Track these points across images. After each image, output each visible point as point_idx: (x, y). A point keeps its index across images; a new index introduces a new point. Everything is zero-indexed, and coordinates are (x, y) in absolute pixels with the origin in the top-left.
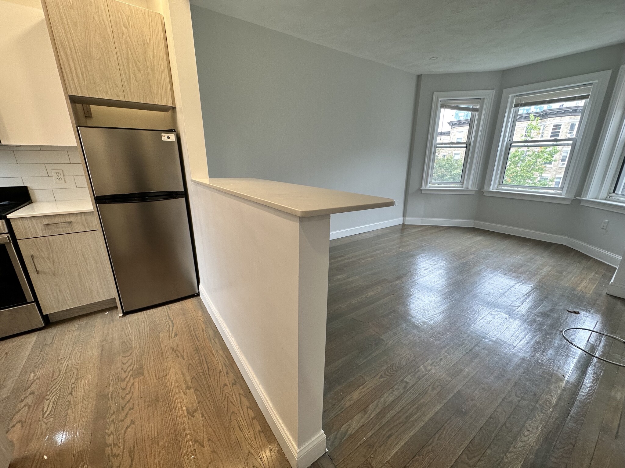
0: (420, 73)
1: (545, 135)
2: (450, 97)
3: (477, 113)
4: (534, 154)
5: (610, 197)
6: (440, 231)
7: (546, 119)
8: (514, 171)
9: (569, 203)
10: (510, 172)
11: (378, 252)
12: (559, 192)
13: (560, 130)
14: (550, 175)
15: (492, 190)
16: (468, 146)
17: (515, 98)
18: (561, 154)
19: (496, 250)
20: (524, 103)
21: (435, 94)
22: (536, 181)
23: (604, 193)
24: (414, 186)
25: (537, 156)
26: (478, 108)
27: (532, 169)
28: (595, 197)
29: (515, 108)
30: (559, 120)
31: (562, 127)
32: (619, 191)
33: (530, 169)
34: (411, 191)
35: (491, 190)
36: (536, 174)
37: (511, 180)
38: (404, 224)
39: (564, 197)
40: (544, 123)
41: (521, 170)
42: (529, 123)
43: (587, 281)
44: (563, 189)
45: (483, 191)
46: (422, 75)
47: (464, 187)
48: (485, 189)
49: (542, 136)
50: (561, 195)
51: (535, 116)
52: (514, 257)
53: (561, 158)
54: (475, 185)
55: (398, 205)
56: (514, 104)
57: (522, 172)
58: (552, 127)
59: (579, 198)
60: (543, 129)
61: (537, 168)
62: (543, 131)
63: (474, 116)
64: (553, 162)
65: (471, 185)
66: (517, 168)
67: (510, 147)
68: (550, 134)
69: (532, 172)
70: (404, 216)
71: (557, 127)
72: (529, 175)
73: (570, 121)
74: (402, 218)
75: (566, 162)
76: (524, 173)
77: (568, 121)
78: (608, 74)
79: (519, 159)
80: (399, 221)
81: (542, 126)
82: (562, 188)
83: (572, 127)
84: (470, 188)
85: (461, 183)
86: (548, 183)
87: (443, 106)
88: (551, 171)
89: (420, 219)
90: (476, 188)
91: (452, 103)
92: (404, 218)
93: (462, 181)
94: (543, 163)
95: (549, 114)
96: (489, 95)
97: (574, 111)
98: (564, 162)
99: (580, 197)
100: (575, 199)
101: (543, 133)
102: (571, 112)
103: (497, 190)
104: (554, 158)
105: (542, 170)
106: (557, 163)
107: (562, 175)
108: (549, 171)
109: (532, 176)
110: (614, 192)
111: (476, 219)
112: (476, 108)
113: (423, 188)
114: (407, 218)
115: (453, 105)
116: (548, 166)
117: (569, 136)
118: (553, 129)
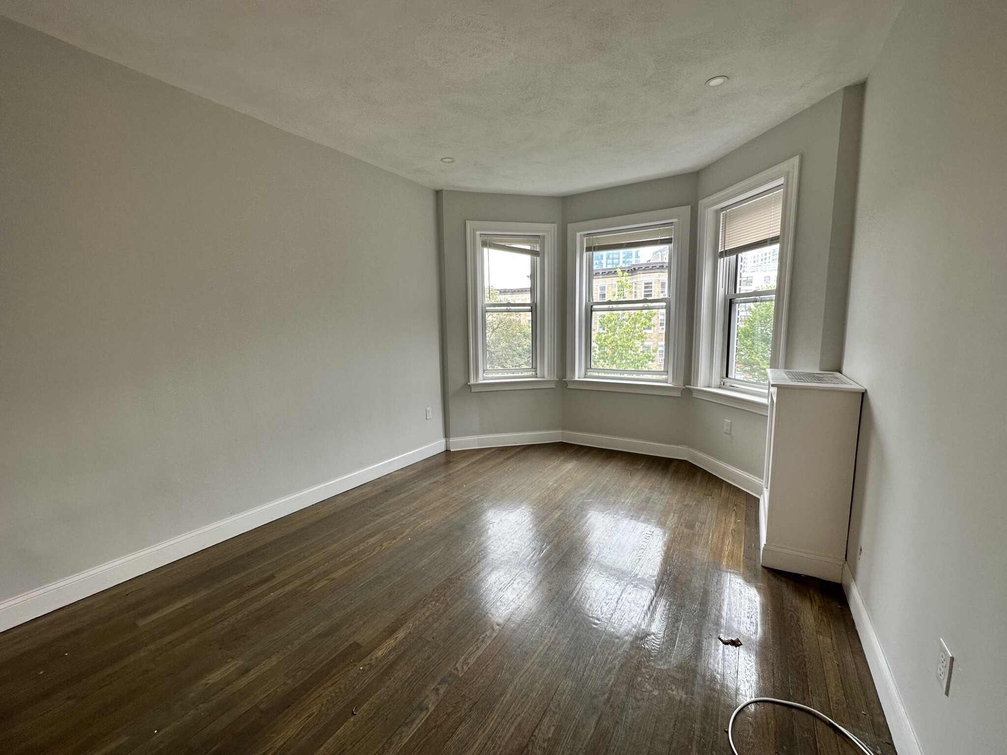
0: (439, 188)
1: (638, 294)
2: (491, 230)
3: (538, 258)
4: (631, 318)
5: (724, 383)
6: (508, 459)
7: (636, 276)
8: (613, 340)
9: (678, 394)
10: (608, 342)
11: (372, 541)
12: (664, 377)
13: (652, 288)
14: (652, 343)
15: (579, 378)
16: (533, 309)
17: (585, 238)
18: (658, 318)
19: (594, 490)
20: (598, 246)
21: (468, 223)
22: (639, 352)
23: (716, 379)
24: (456, 380)
25: (634, 320)
26: (538, 250)
27: (633, 337)
28: (707, 384)
29: (588, 253)
30: (649, 277)
31: (653, 285)
32: (732, 375)
33: (630, 337)
34: (452, 388)
35: (576, 379)
36: (638, 343)
37: (612, 351)
38: (447, 451)
39: (671, 385)
40: (634, 281)
41: (621, 339)
42: (618, 279)
43: (730, 539)
44: (668, 372)
45: (565, 381)
46: (442, 190)
47: (538, 375)
48: (568, 378)
49: (636, 295)
50: (667, 382)
51: (623, 271)
52: (623, 500)
53: (660, 322)
54: (554, 373)
55: (431, 417)
56: (585, 246)
57: (622, 340)
58: (643, 286)
59: (690, 387)
60: (635, 287)
61: (637, 335)
62: (635, 289)
63: (535, 261)
64: (652, 327)
65: (547, 373)
66: (616, 336)
67: (591, 311)
68: (643, 294)
69: (633, 340)
70: (447, 435)
71: (648, 285)
72: (630, 344)
73: (659, 279)
74: (443, 440)
75: (664, 327)
76: (625, 342)
77: (658, 278)
78: (687, 209)
79: (615, 324)
80: (437, 446)
81: (634, 283)
82: (666, 372)
83: (663, 284)
84: (547, 378)
85: (532, 370)
86: (652, 354)
87: (485, 244)
88: (652, 337)
89: (475, 438)
90: (555, 377)
91: (501, 241)
92: (448, 439)
93: (534, 367)
94: (642, 329)
95: (638, 270)
96: (549, 231)
97: (661, 268)
98: (662, 327)
99: (690, 385)
100: (684, 387)
101: (635, 292)
102: (658, 268)
103: (585, 377)
104: (652, 323)
105: (642, 337)
106: (656, 328)
107: (663, 343)
108: (651, 338)
109: (633, 346)
110: (727, 376)
111: (564, 428)
112: (535, 250)
113: (472, 382)
114: (452, 440)
115: (503, 244)
116: (648, 331)
117: (661, 296)
118: (646, 287)
